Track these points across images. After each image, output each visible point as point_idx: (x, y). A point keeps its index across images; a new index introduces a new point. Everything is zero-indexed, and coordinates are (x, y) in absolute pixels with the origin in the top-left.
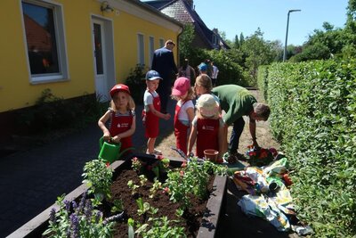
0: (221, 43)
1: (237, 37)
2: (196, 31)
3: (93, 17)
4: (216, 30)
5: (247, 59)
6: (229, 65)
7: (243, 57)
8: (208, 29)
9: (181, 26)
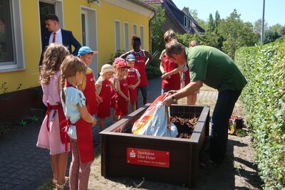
0: (193, 25)
1: (211, 16)
2: (167, 14)
3: (82, 9)
4: (186, 9)
5: (224, 43)
7: (219, 40)
8: (179, 10)
9: (153, 11)
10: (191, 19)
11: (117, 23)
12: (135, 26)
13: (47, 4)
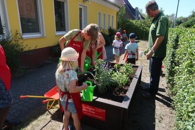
0: (140, 16)
2: (126, 10)
3: (80, 5)
4: (137, 8)
6: (144, 28)
8: (133, 8)
9: (119, 7)
10: (139, 13)
11: (99, 13)
12: (109, 15)
13: (60, 2)
